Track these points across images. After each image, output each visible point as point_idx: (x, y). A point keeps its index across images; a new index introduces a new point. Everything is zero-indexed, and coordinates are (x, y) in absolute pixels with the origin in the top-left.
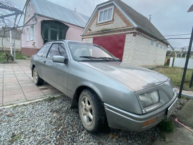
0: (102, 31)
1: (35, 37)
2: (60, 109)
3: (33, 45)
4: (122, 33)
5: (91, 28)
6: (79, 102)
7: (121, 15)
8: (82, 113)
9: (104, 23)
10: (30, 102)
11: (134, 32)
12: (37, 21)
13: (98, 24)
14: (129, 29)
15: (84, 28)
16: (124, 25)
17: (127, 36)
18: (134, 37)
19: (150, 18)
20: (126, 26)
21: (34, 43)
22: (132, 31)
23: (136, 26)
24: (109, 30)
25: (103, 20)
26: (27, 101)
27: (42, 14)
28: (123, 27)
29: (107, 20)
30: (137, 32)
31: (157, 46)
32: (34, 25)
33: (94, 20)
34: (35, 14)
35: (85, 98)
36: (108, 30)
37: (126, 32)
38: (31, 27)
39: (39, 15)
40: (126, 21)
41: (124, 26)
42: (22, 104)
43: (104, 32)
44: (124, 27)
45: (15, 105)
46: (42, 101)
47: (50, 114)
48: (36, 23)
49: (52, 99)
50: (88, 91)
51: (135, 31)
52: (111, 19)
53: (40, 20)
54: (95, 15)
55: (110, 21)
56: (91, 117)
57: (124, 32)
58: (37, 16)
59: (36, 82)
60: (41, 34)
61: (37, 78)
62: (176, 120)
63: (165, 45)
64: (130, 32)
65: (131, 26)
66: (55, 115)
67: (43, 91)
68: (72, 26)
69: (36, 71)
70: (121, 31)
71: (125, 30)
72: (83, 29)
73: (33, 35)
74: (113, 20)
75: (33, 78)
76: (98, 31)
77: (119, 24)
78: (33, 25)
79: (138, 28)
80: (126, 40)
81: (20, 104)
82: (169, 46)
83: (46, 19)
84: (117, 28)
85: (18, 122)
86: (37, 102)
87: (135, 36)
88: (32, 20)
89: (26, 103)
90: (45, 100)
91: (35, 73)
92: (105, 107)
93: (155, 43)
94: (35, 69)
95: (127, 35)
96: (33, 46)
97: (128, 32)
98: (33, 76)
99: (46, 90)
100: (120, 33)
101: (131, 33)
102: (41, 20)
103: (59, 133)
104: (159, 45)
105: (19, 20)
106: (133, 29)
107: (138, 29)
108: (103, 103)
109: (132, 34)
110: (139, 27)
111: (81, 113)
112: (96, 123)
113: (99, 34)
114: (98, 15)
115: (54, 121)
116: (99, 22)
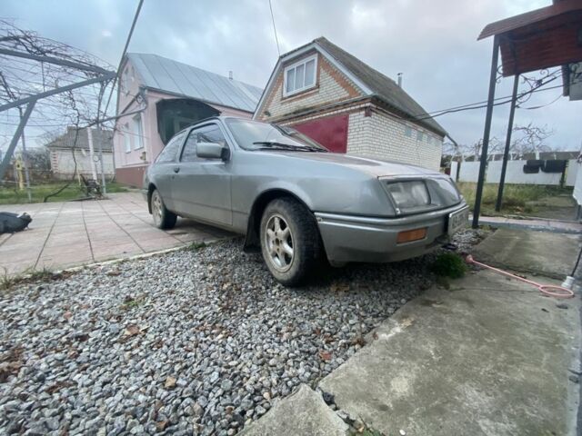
0: (294, 113)
1: (145, 140)
2: (221, 260)
3: (141, 158)
4: (340, 111)
5: (270, 109)
6: (261, 233)
7: (335, 74)
8: (270, 254)
9: (299, 94)
10: (152, 254)
11: (366, 108)
12: (147, 103)
13: (285, 99)
14: (354, 103)
15: (253, 113)
16: (344, 94)
17: (352, 117)
18: (368, 118)
19: (400, 79)
20: (348, 95)
21: (144, 153)
22: (362, 106)
23: (369, 92)
24: (312, 108)
25: (297, 88)
26: (145, 252)
27: (158, 87)
28: (340, 100)
29: (304, 88)
30: (373, 105)
31: (420, 138)
32: (142, 114)
33: (276, 90)
34: (143, 89)
35: (273, 219)
36: (307, 109)
37: (348, 109)
38: (134, 118)
39: (151, 90)
40: (346, 84)
41: (343, 96)
42: (136, 257)
43: (299, 114)
44: (345, 99)
45: (121, 260)
46: (180, 251)
47: (201, 267)
48: (146, 108)
49: (200, 246)
50: (278, 201)
51: (368, 104)
52: (314, 85)
53: (154, 100)
54: (277, 79)
55: (312, 89)
56: (290, 251)
57: (344, 110)
58: (146, 92)
59: (159, 221)
60: (159, 131)
61: (161, 212)
62: (470, 258)
63: (438, 137)
64: (358, 107)
65: (360, 94)
66: (211, 268)
67: (177, 237)
68: (226, 110)
69: (158, 198)
70: (337, 107)
71: (345, 105)
72: (251, 116)
73: (141, 137)
74: (318, 86)
75: (151, 216)
76: (286, 115)
77: (332, 92)
78: (139, 112)
79: (374, 96)
80: (351, 127)
81: (131, 258)
82: (446, 138)
83: (166, 97)
84: (329, 103)
85: (135, 281)
86: (167, 253)
87: (370, 116)
88: (136, 103)
89: (144, 256)
90: (185, 249)
91: (157, 203)
92: (318, 219)
93: (414, 133)
94: (155, 193)
95: (352, 115)
96: (142, 161)
97: (353, 108)
98: (151, 212)
99: (183, 236)
100: (335, 112)
101: (361, 109)
102: (156, 100)
103: (223, 292)
104: (425, 136)
105: (107, 100)
106: (364, 100)
107: (375, 100)
108: (313, 212)
109: (364, 112)
110: (377, 94)
111: (266, 253)
112: (301, 258)
113: (290, 119)
114: (283, 79)
115: (210, 276)
116: (285, 95)
